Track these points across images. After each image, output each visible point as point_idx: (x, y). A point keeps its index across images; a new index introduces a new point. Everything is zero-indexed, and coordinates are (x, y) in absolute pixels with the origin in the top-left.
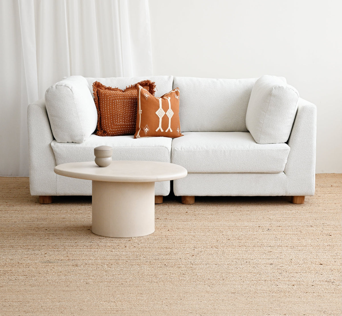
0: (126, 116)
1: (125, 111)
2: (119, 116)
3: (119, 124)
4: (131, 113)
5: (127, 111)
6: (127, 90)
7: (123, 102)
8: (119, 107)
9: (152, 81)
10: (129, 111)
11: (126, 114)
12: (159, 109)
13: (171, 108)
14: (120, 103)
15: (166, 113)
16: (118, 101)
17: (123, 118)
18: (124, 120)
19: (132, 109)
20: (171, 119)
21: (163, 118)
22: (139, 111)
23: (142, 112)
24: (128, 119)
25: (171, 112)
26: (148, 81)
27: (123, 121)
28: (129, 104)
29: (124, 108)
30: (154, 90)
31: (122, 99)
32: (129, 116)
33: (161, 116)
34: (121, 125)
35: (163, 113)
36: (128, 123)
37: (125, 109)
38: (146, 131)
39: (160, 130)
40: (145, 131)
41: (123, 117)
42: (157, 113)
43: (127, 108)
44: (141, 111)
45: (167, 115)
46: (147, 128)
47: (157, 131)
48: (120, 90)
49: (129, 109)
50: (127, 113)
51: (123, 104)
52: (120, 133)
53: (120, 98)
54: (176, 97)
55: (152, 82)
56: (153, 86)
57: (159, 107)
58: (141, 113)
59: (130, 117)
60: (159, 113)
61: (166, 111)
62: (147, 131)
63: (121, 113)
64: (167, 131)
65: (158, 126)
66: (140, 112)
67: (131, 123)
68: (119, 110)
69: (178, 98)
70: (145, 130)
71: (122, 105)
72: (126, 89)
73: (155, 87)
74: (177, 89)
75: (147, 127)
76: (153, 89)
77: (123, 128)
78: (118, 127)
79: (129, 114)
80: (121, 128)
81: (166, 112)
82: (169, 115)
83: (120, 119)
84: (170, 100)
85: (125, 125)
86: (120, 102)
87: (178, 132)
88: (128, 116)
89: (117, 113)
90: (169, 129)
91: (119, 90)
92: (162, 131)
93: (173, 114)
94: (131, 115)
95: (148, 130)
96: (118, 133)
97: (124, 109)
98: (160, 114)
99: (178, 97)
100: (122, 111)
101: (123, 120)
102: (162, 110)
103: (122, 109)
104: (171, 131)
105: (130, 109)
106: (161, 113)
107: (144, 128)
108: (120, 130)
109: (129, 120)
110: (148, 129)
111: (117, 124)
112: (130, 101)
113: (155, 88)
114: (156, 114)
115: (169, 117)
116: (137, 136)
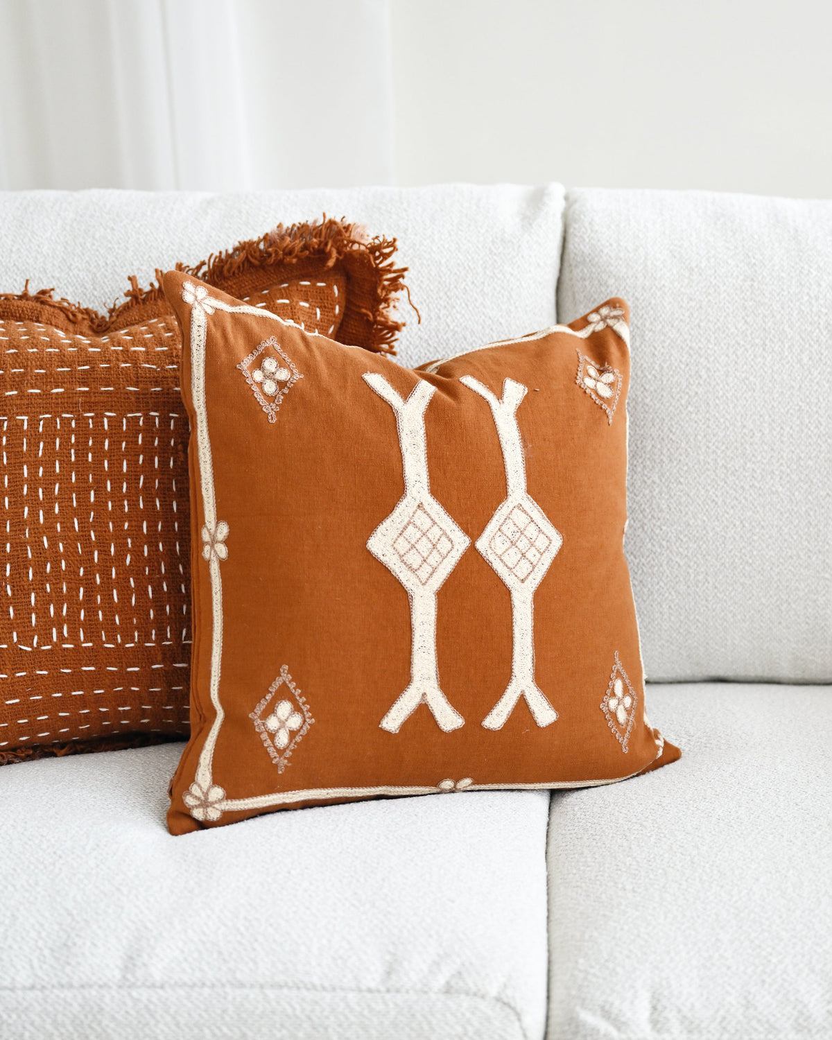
0: (106, 575)
1: (100, 525)
2: (40, 572)
3: (37, 651)
4: (152, 540)
5: (118, 518)
6: (134, 313)
7: (83, 432)
8: (34, 482)
9: (368, 232)
10: (136, 517)
11: (104, 552)
12: (403, 510)
13: (535, 490)
14: (50, 444)
15: (481, 545)
16: (33, 423)
17: (73, 590)
18: (91, 612)
19: (166, 505)
20: (541, 597)
21: (445, 595)
22: (206, 537)
23: (227, 542)
24: (124, 598)
25: (531, 531)
26: (334, 232)
27: (72, 620)
28: (132, 454)
29: (83, 492)
30: (394, 314)
31: (67, 402)
32: (136, 571)
33: (427, 569)
34: (56, 657)
35: (444, 546)
36: (128, 637)
37: (101, 503)
38: (283, 739)
39: (423, 712)
40: (272, 736)
41: (80, 582)
42: (381, 543)
43: (117, 496)
44: (224, 530)
45: (491, 558)
46: (284, 708)
47: (393, 721)
48: (73, 317)
49: (134, 505)
50: (120, 537)
51: (81, 455)
52: (54, 731)
53: (46, 395)
54: (589, 383)
55: (368, 241)
56: (379, 273)
57: (399, 489)
58: (222, 551)
59: (150, 580)
60: (402, 546)
61: (473, 523)
62: (293, 734)
63: (53, 545)
64: (496, 719)
65: (404, 679)
66: (214, 542)
67: (161, 636)
68: (34, 514)
69: (605, 392)
70: (272, 723)
71: (65, 462)
72: (126, 307)
73: (395, 285)
74: (604, 311)
75: (284, 694)
76: (377, 301)
77: (78, 679)
78: (32, 678)
79: (137, 553)
80: (56, 681)
81: (474, 527)
82: (512, 557)
83: (44, 601)
84: (522, 414)
85: (95, 655)
86: (50, 436)
87: (622, 717)
88: (124, 573)
89: (19, 546)
90: (522, 703)
91: (62, 309)
92: (449, 719)
93: (557, 542)
94: (153, 561)
95: (295, 722)
96: (33, 727)
97: (83, 500)
98: (414, 559)
99: (608, 377)
100: (68, 527)
101: (75, 607)
102: (435, 509)
103: (64, 499)
104: (545, 715)
105: (149, 502)
106: (424, 546)
107: (260, 709)
108: (50, 706)
109: (141, 609)
110: (297, 709)
111: (13, 647)
112: (149, 421)
113: (401, 294)
114: (369, 553)
115: (509, 580)
116: (195, 789)
